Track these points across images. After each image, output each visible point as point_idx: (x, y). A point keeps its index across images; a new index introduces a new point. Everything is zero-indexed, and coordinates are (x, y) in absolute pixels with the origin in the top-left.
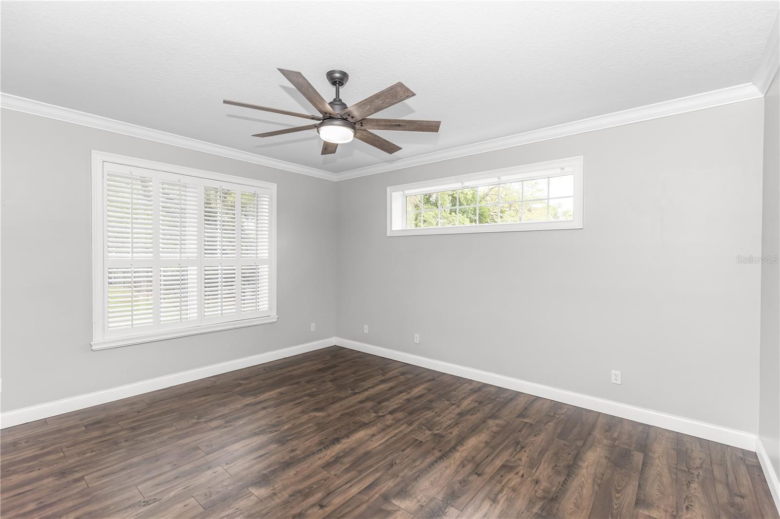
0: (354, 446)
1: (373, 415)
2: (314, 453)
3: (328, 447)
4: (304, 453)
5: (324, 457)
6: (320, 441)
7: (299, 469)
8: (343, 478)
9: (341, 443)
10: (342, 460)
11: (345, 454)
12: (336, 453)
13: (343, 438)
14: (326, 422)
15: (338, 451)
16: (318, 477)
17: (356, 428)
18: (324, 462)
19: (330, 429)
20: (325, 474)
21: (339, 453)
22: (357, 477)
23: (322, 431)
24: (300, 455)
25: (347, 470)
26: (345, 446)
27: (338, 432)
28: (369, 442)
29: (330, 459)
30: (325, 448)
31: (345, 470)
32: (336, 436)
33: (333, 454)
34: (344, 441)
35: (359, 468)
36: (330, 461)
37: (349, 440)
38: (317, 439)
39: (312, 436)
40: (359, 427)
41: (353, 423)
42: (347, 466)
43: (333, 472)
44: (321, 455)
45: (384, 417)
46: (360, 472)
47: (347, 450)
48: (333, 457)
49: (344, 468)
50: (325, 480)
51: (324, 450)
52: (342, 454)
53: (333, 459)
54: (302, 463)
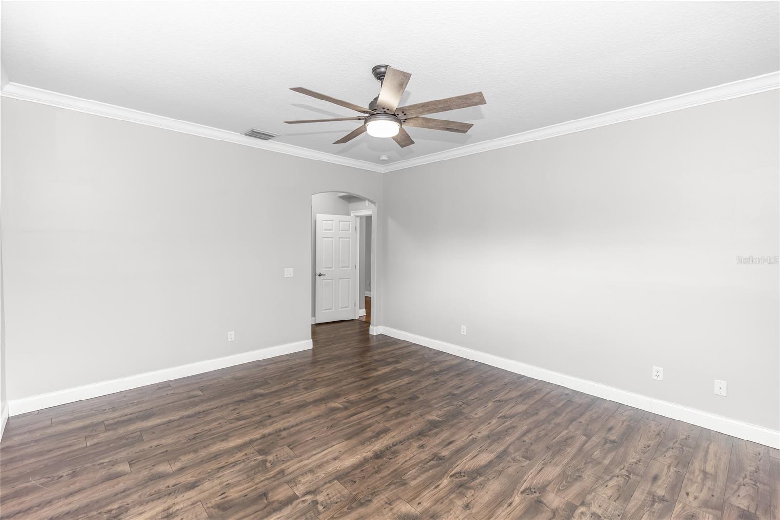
0: (360, 447)
1: (320, 498)
2: (400, 442)
3: (387, 448)
4: (410, 443)
5: (390, 438)
6: (397, 456)
7: (410, 430)
8: (373, 420)
9: (374, 451)
10: (374, 434)
11: (369, 440)
12: (379, 441)
13: (371, 458)
14: (392, 487)
15: (376, 443)
16: (393, 423)
17: (353, 472)
18: (389, 434)
19: (387, 474)
20: (388, 425)
21: (376, 441)
22: (362, 421)
23: (396, 470)
24: (413, 442)
25: (370, 426)
26: (369, 448)
27: (376, 466)
28: (343, 450)
29: (384, 436)
30: (390, 447)
31: (372, 426)
32: (380, 462)
33: (381, 440)
34: (370, 454)
35: (359, 426)
36: (384, 434)
37: (364, 455)
38: (401, 459)
39: (406, 464)
40: (349, 472)
41: (355, 482)
42: (369, 429)
43: (381, 425)
44: (393, 440)
45: (308, 490)
46: (359, 424)
47: (368, 443)
48: (381, 438)
49: (372, 428)
50: (386, 420)
51: (391, 445)
52: (373, 439)
53: (381, 436)
54: (408, 434)
